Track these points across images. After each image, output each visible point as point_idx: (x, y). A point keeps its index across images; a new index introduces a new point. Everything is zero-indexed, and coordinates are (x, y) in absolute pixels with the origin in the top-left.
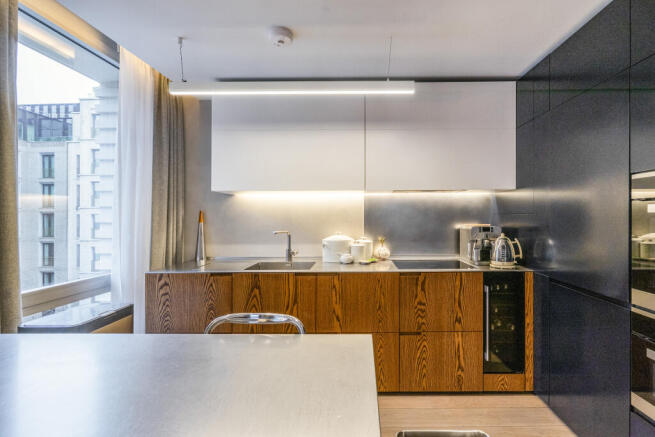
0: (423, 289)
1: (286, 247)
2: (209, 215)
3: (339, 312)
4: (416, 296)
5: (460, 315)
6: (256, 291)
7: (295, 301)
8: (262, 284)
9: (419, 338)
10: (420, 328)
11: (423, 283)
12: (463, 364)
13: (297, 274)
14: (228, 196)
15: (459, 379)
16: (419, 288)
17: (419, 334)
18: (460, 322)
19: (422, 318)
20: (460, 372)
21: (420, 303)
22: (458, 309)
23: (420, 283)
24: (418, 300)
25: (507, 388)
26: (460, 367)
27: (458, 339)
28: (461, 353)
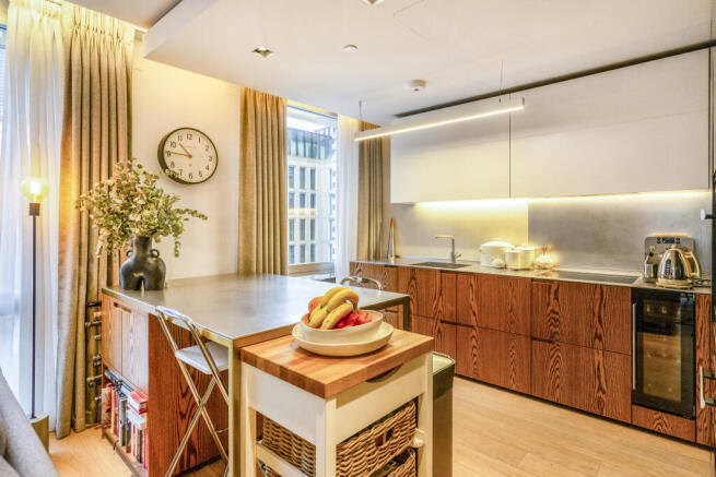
0: (556, 298)
1: (450, 250)
2: (398, 222)
3: (475, 307)
4: (549, 304)
5: (600, 331)
6: (413, 282)
7: (441, 294)
8: (418, 276)
9: (552, 346)
10: (553, 336)
11: (556, 292)
12: (604, 386)
13: (442, 271)
14: (411, 205)
15: (599, 401)
16: (552, 296)
17: (551, 342)
18: (600, 339)
19: (555, 327)
20: (600, 393)
21: (553, 311)
22: (598, 324)
23: (552, 291)
24: (550, 308)
25: (668, 431)
26: (600, 388)
27: (599, 358)
28: (602, 373)
